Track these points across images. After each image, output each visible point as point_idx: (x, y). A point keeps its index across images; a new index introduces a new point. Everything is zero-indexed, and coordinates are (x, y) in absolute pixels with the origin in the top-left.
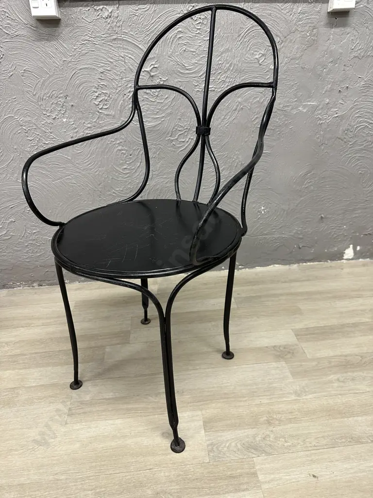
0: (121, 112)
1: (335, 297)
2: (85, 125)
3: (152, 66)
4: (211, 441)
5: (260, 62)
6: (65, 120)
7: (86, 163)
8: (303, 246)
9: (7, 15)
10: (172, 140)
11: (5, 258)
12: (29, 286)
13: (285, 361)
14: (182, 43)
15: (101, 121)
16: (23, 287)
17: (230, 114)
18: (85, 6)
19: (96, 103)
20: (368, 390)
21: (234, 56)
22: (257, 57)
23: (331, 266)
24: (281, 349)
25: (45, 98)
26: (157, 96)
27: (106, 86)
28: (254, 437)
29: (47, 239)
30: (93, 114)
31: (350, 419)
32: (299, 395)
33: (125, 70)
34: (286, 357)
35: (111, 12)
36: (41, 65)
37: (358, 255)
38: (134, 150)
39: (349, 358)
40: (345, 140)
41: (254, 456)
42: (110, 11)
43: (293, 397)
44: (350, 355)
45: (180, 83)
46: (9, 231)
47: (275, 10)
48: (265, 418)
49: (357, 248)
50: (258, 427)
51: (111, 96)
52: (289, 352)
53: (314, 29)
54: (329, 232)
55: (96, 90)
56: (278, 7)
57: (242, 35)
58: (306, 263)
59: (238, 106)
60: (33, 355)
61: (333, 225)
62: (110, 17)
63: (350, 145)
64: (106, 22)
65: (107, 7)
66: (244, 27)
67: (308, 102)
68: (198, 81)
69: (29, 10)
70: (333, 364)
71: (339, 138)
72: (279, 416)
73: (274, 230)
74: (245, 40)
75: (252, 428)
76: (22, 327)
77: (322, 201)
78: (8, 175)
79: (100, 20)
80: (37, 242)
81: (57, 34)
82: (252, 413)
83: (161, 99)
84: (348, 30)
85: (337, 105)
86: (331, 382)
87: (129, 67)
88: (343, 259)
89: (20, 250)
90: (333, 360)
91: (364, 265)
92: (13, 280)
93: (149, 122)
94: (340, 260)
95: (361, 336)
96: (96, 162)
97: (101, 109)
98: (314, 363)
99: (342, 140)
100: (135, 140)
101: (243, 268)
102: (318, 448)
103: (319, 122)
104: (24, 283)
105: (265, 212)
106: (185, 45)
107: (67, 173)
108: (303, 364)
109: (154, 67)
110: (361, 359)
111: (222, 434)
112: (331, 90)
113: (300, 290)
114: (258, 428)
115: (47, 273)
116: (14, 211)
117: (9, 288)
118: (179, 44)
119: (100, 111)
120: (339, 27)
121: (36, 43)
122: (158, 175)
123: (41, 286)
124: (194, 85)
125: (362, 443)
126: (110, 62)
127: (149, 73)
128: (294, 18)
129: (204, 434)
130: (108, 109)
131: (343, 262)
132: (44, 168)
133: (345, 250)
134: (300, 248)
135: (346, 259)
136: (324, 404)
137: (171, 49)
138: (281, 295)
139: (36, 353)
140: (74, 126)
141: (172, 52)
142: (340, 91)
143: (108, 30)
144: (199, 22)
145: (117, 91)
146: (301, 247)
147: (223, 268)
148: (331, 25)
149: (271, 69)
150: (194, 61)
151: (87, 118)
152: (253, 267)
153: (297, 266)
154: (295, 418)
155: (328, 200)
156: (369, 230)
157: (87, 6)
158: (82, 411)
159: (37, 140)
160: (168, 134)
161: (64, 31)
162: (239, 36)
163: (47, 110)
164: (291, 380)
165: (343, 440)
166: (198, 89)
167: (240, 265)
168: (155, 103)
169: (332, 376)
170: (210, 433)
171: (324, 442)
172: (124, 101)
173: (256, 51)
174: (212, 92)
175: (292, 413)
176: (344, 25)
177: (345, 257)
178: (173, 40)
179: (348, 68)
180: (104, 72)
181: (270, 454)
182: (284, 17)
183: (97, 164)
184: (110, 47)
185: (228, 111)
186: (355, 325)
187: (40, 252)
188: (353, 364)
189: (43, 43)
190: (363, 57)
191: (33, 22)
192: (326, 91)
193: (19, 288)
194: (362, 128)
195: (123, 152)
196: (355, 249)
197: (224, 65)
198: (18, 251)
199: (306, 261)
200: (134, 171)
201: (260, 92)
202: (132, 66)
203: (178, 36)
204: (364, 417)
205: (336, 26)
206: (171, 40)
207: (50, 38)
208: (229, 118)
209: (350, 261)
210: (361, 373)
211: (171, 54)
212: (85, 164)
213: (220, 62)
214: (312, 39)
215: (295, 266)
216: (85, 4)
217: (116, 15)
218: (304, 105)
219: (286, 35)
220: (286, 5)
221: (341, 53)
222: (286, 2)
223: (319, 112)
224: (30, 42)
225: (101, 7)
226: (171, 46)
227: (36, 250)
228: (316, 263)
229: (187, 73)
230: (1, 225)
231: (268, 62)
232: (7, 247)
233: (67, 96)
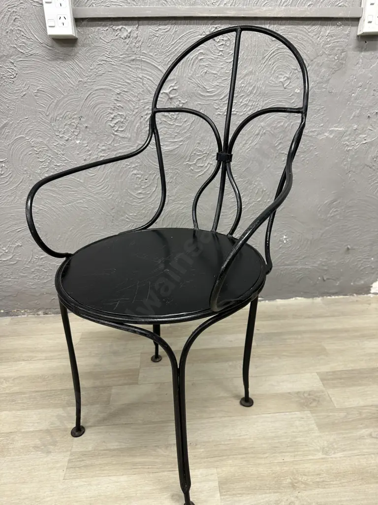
0: (137, 134)
1: (363, 336)
2: (99, 147)
3: (172, 88)
5: (285, 86)
6: (78, 142)
7: (99, 186)
8: (328, 279)
9: (22, 34)
10: (190, 165)
11: (10, 284)
12: (34, 314)
13: (310, 411)
14: (204, 65)
15: (116, 143)
16: (28, 315)
17: (252, 138)
18: (103, 26)
19: (111, 125)
21: (258, 79)
22: (282, 80)
23: (357, 301)
24: (306, 395)
25: (58, 118)
26: (176, 119)
27: (122, 108)
29: (55, 265)
30: (108, 136)
32: (326, 453)
33: (143, 91)
34: (311, 405)
35: (130, 33)
36: (55, 85)
38: (150, 174)
40: (374, 167)
42: (129, 31)
43: (320, 455)
45: (199, 106)
46: (16, 256)
47: (302, 32)
48: (289, 480)
50: (280, 491)
51: (127, 118)
52: (314, 400)
53: (342, 52)
54: (356, 263)
55: (111, 111)
56: (305, 30)
57: (266, 57)
58: (330, 296)
59: (260, 130)
60: (34, 394)
61: (360, 257)
62: (129, 37)
64: (125, 42)
65: (126, 27)
66: (268, 49)
67: (335, 127)
68: (219, 105)
69: (45, 30)
70: (364, 416)
71: (368, 166)
72: (305, 478)
73: (297, 261)
74: (270, 63)
75: (275, 493)
76: (24, 360)
77: (349, 231)
78: (17, 197)
79: (118, 40)
80: (43, 268)
81: (73, 54)
82: (273, 473)
83: (180, 122)
84: (377, 54)
85: (365, 131)
86: (362, 437)
87: (147, 89)
88: (370, 293)
89: (26, 276)
90: (364, 411)
92: (18, 308)
93: (167, 146)
94: (367, 294)
96: (110, 186)
97: (116, 131)
98: (342, 414)
99: (370, 168)
100: (151, 164)
103: (346, 148)
104: (29, 311)
105: (287, 241)
106: (206, 67)
107: (79, 196)
108: (331, 414)
109: (173, 89)
111: (240, 498)
112: (360, 116)
113: (325, 327)
114: (281, 493)
115: (54, 301)
116: (22, 234)
117: (12, 316)
118: (200, 66)
119: (116, 133)
120: (368, 51)
121: (50, 62)
122: (174, 201)
123: (47, 314)
124: (214, 108)
126: (128, 83)
127: (168, 95)
128: (321, 41)
129: (220, 498)
130: (123, 132)
131: (370, 297)
132: (54, 191)
133: (372, 284)
134: (324, 280)
135: (374, 294)
136: (355, 464)
137: (191, 70)
138: (305, 332)
140: (87, 148)
141: (193, 74)
142: (369, 116)
143: (127, 50)
144: (221, 43)
145: (134, 113)
146: (325, 279)
148: (360, 49)
149: (296, 93)
150: (215, 83)
151: (102, 140)
152: (274, 299)
153: (321, 300)
154: (323, 481)
155: (356, 231)
157: (105, 26)
159: (49, 161)
160: (185, 159)
161: (81, 51)
162: (263, 59)
163: (60, 132)
164: (317, 434)
166: (219, 113)
168: (173, 127)
169: (364, 430)
170: (227, 497)
172: (141, 123)
173: (281, 74)
174: (234, 116)
175: (320, 474)
176: (374, 49)
177: (373, 291)
178: (193, 62)
180: (120, 93)
182: (311, 40)
183: (111, 188)
184: (128, 67)
185: (249, 136)
187: (47, 278)
189: (59, 62)
191: (49, 42)
192: (354, 117)
193: (23, 316)
195: (138, 176)
197: (247, 88)
198: (23, 277)
199: (331, 294)
200: (149, 196)
201: (283, 117)
202: (150, 87)
203: (200, 58)
205: (366, 50)
207: (66, 57)
208: (252, 142)
211: (191, 76)
212: (99, 188)
213: (243, 85)
214: (340, 63)
215: (318, 300)
216: (103, 24)
217: (135, 35)
218: (330, 131)
219: (312, 58)
220: (313, 28)
221: (371, 78)
222: (314, 25)
223: (347, 138)
224: (46, 62)
225: (120, 27)
226: (192, 68)
227: (42, 277)
228: (342, 297)
229: (208, 96)
230: (7, 249)
231: (294, 85)
232: (12, 272)
233: (81, 117)
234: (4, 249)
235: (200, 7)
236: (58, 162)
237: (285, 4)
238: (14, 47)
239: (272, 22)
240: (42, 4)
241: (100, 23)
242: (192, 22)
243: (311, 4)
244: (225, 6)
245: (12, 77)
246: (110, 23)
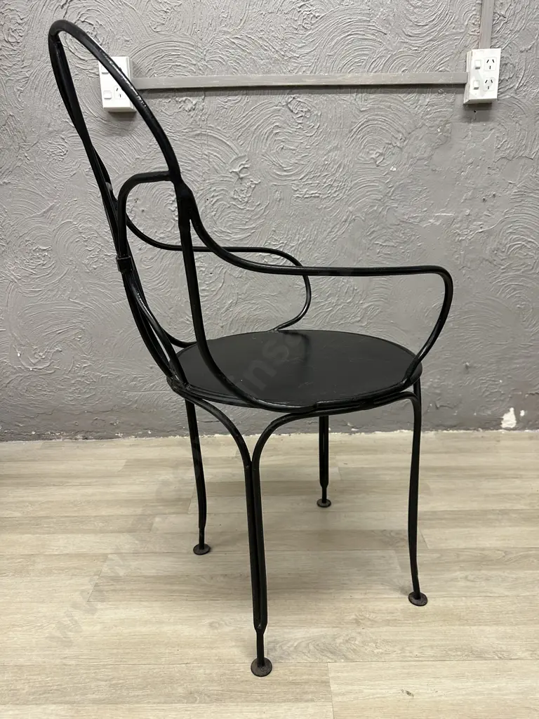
1: (482, 476)
2: (157, 234)
3: (242, 167)
4: (274, 638)
5: (377, 163)
7: (154, 281)
8: (441, 406)
10: (264, 257)
11: (45, 398)
12: (71, 439)
13: (395, 550)
14: (279, 140)
15: (176, 231)
16: (63, 439)
17: (338, 226)
18: (165, 98)
19: (172, 208)
20: (507, 593)
21: (345, 155)
22: (373, 156)
23: (482, 437)
24: (392, 534)
26: (247, 202)
28: (334, 638)
29: (99, 376)
30: (168, 221)
31: (473, 628)
32: (406, 593)
33: (209, 170)
34: (397, 544)
35: (195, 104)
36: (110, 163)
37: (522, 424)
38: (216, 267)
39: (486, 553)
40: (495, 263)
41: (329, 660)
42: (194, 102)
43: (398, 595)
44: (489, 549)
45: (275, 187)
46: (54, 364)
47: (396, 101)
48: (354, 617)
49: (520, 413)
50: (342, 626)
52: (403, 540)
53: (446, 124)
54: (478, 387)
55: (172, 193)
56: (399, 99)
57: (354, 130)
58: (447, 430)
59: (348, 216)
60: (62, 519)
61: (484, 378)
62: (194, 110)
63: (503, 269)
64: (189, 115)
65: (191, 99)
66: (356, 121)
67: (443, 212)
68: (298, 185)
69: (101, 103)
70: (461, 558)
71: (487, 260)
72: (373, 616)
74: (358, 136)
75: (334, 627)
77: (467, 343)
78: (60, 292)
79: (182, 113)
80: (86, 380)
81: (131, 128)
82: (336, 609)
83: (252, 206)
84: (491, 125)
85: (481, 217)
86: (455, 580)
87: (213, 167)
88: (501, 428)
89: (64, 389)
90: (463, 553)
91: (531, 438)
92: (52, 429)
94: (497, 429)
95: (510, 526)
96: (168, 280)
97: (177, 216)
98: (436, 555)
99: (490, 262)
101: (357, 432)
102: (421, 659)
103: (457, 238)
104: (65, 434)
106: (283, 141)
108: (421, 554)
109: (244, 168)
110: (504, 554)
111: (291, 630)
112: (473, 198)
114: (342, 628)
115: (96, 422)
116: (62, 337)
117: (45, 440)
118: (275, 141)
119: (176, 218)
120: (479, 121)
121: (105, 138)
122: (244, 300)
123: (87, 439)
124: (293, 189)
125: (486, 659)
126: (191, 160)
127: (237, 174)
128: (419, 111)
131: (501, 433)
132: (103, 285)
133: (503, 416)
134: (437, 408)
135: (506, 429)
137: (266, 146)
141: (267, 150)
142: (484, 199)
143: (191, 124)
144: (300, 115)
145: (199, 195)
146: (438, 406)
147: (329, 429)
148: (469, 119)
149: (392, 171)
150: (293, 161)
151: (161, 226)
152: (370, 430)
153: (435, 434)
154: (395, 620)
155: (476, 343)
156: (536, 388)
157: (167, 97)
158: (112, 588)
159: (98, 250)
161: (139, 125)
162: (350, 132)
164: (399, 573)
165: (459, 653)
166: (298, 195)
167: (353, 427)
168: (244, 211)
169: (458, 573)
170: (275, 628)
171: (430, 652)
172: (205, 207)
173: (372, 150)
174: (317, 199)
175: (393, 613)
176: (486, 119)
177: (504, 425)
178: (268, 137)
179: (494, 172)
180: (183, 172)
181: (353, 661)
182: (407, 110)
183: (169, 283)
184: (192, 143)
185: (335, 223)
186: (504, 512)
187: (90, 392)
188: (492, 560)
189: (114, 138)
190: (513, 157)
191: (104, 115)
192: (466, 199)
193: (58, 440)
194: (518, 248)
195: (202, 269)
196: (517, 414)
197: (331, 165)
198: (60, 390)
199: (447, 428)
200: (215, 293)
201: (377, 200)
202: (218, 166)
203: (275, 132)
204: (495, 628)
205: (475, 121)
206: (266, 136)
207: (123, 132)
208: (338, 231)
209: (512, 432)
210: (500, 573)
211: (266, 153)
212: (155, 283)
213: (326, 162)
214: (445, 136)
215: (431, 434)
217: (201, 107)
218: (437, 216)
219: (410, 131)
220: (410, 96)
221: (484, 153)
222: (409, 93)
223: (458, 226)
224: (100, 137)
225: (184, 99)
226: (266, 143)
227: (84, 390)
228: (462, 431)
229: (286, 176)
230: (44, 355)
231: (388, 163)
232: (48, 384)
233: (137, 199)
234: (41, 354)
235: (275, 75)
236: (108, 252)
237: (375, 70)
238: (66, 122)
239: (360, 90)
240: (98, 75)
241: (161, 94)
242: (267, 91)
243: (406, 70)
244: (305, 74)
245: (62, 154)
246: (173, 94)
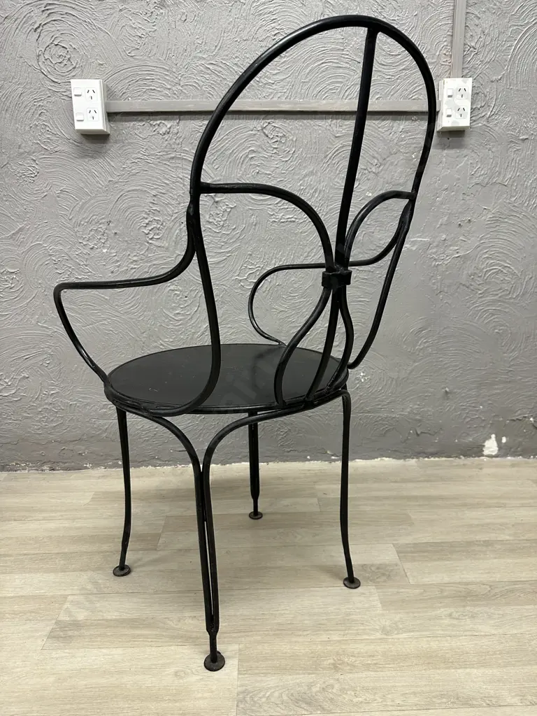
0: (176, 243)
1: (465, 505)
2: (130, 258)
4: (244, 688)
6: (105, 251)
7: (127, 305)
8: (422, 433)
9: (48, 129)
10: (241, 280)
11: (10, 427)
12: (37, 470)
13: (375, 586)
14: (255, 164)
15: (151, 254)
16: (29, 471)
17: (315, 250)
18: (140, 121)
19: (145, 231)
20: (493, 632)
21: (320, 180)
23: (464, 465)
24: (373, 569)
25: (82, 223)
26: (223, 226)
27: (159, 212)
28: (310, 686)
29: (68, 403)
30: (142, 244)
31: (459, 671)
32: (387, 633)
33: (183, 193)
34: (377, 580)
35: (170, 128)
36: (82, 185)
37: (504, 451)
38: (191, 291)
39: (470, 587)
40: (472, 287)
41: (303, 712)
42: (169, 126)
43: (378, 635)
44: (476, 583)
45: (251, 211)
46: (20, 391)
47: (370, 128)
48: (332, 661)
49: (501, 439)
50: (318, 672)
51: (164, 224)
52: (384, 574)
53: (420, 151)
54: (459, 413)
55: (146, 216)
56: (374, 125)
57: (330, 155)
58: (428, 458)
60: (21, 557)
61: (464, 404)
62: (168, 133)
63: (480, 294)
64: (163, 138)
65: (166, 122)
66: (331, 147)
67: (418, 237)
68: (273, 210)
69: (73, 125)
70: (445, 594)
71: (464, 285)
72: (352, 660)
73: (380, 406)
74: (334, 162)
75: (309, 674)
77: (445, 368)
78: (28, 316)
79: (156, 136)
80: (54, 408)
81: (104, 151)
82: (312, 653)
83: (228, 230)
84: (465, 152)
85: (457, 242)
86: (439, 618)
88: (483, 455)
89: (30, 418)
90: (447, 588)
91: (513, 465)
92: (16, 460)
93: (213, 257)
94: (479, 457)
95: (495, 558)
96: (141, 304)
97: (151, 239)
98: (417, 591)
99: (468, 287)
100: (192, 279)
101: (337, 461)
102: (403, 708)
103: (434, 263)
104: (31, 465)
105: (365, 380)
106: (258, 166)
107: (103, 316)
108: (403, 590)
110: (489, 589)
111: (263, 678)
112: (448, 224)
113: (415, 493)
114: (318, 675)
115: (63, 452)
116: (28, 363)
117: (9, 471)
118: (251, 165)
119: (150, 242)
120: (453, 148)
121: (78, 160)
123: (53, 470)
124: (269, 214)
125: (472, 706)
126: (165, 183)
127: (213, 198)
128: (394, 138)
129: (236, 677)
130: (159, 240)
131: (483, 460)
132: (73, 309)
133: (484, 442)
134: (418, 435)
135: (488, 456)
136: (422, 647)
137: (241, 170)
138: (387, 498)
139: (25, 554)
140: (116, 258)
141: (243, 174)
142: (460, 225)
143: (165, 147)
144: (275, 140)
145: (173, 218)
146: (419, 433)
147: (308, 457)
148: (443, 146)
149: (367, 196)
151: (134, 249)
152: (352, 459)
153: (416, 462)
154: (376, 664)
155: (454, 368)
156: (517, 414)
157: (142, 121)
158: (68, 634)
159: (69, 273)
160: (235, 272)
161: (112, 148)
162: (325, 157)
163: (84, 239)
164: (379, 611)
165: (444, 700)
166: (274, 220)
167: (333, 455)
168: (220, 235)
169: (442, 610)
170: (246, 676)
171: (413, 700)
174: (292, 223)
175: (373, 656)
176: (460, 146)
177: (486, 452)
178: (243, 161)
179: (468, 198)
180: (157, 195)
181: (330, 712)
182: (382, 137)
183: (142, 306)
184: (167, 166)
185: (312, 247)
186: (487, 543)
187: (57, 421)
188: (477, 596)
189: (87, 160)
190: (487, 184)
191: (77, 137)
192: (441, 225)
193: (23, 471)
194: (493, 273)
195: (176, 292)
196: (499, 440)
197: (307, 190)
198: (27, 418)
199: (428, 455)
200: (189, 317)
203: (250, 156)
204: (482, 670)
205: (449, 147)
206: (241, 161)
207: (96, 154)
208: (315, 255)
209: (494, 459)
210: (486, 609)
211: (241, 177)
212: (128, 307)
213: (302, 187)
215: (412, 462)
216: (140, 119)
217: (175, 131)
218: (413, 242)
219: (385, 157)
220: (384, 123)
221: (459, 179)
222: (384, 120)
223: (434, 250)
224: (72, 159)
225: (158, 122)
226: (241, 167)
227: (52, 418)
228: (444, 459)
229: (262, 200)
230: (10, 381)
231: (364, 188)
232: (14, 412)
233: (110, 222)
234: (7, 380)
235: (250, 100)
236: (80, 275)
237: (349, 97)
238: (38, 143)
239: (335, 116)
240: (71, 97)
241: (135, 117)
242: (242, 116)
243: (380, 97)
244: (279, 100)
245: (33, 176)
246: (147, 117)
